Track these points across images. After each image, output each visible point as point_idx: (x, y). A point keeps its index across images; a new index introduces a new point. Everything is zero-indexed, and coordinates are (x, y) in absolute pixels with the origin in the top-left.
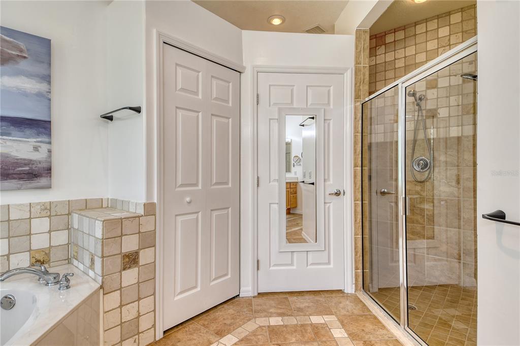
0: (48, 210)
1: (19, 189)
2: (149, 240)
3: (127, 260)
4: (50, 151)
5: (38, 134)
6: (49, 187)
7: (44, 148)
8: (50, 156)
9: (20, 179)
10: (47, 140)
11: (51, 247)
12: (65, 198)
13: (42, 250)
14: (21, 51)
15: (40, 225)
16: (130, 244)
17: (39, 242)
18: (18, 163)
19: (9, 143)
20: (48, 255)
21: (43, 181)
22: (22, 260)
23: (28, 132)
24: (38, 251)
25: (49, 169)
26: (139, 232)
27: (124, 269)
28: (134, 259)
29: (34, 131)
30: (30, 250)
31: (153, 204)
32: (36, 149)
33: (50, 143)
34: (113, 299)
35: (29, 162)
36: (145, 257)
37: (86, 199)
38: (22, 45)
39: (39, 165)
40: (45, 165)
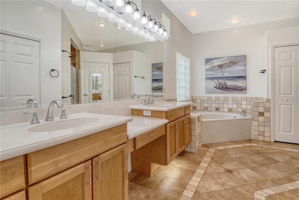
0: (246, 99)
1: (239, 93)
2: (268, 110)
3: (260, 114)
4: (246, 84)
5: (243, 80)
6: (246, 93)
7: (245, 83)
8: (246, 85)
9: (239, 91)
10: (245, 81)
11: (246, 109)
12: (250, 96)
13: (244, 109)
14: (239, 60)
15: (244, 103)
16: (261, 110)
17: (244, 107)
18: (238, 87)
19: (237, 82)
20: (246, 110)
21: (244, 91)
22: (240, 110)
23: (241, 79)
24: (243, 109)
25: (246, 88)
26: (264, 107)
27: (259, 116)
28: (262, 114)
29: (242, 79)
30: (242, 108)
31: (270, 99)
32: (243, 83)
33: (246, 82)
34: (256, 123)
35: (241, 87)
36: (266, 114)
37: (256, 97)
38: (239, 59)
39: (244, 87)
40: (245, 87)
